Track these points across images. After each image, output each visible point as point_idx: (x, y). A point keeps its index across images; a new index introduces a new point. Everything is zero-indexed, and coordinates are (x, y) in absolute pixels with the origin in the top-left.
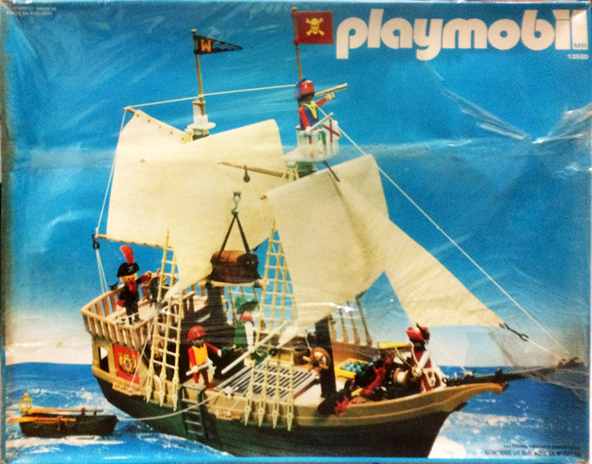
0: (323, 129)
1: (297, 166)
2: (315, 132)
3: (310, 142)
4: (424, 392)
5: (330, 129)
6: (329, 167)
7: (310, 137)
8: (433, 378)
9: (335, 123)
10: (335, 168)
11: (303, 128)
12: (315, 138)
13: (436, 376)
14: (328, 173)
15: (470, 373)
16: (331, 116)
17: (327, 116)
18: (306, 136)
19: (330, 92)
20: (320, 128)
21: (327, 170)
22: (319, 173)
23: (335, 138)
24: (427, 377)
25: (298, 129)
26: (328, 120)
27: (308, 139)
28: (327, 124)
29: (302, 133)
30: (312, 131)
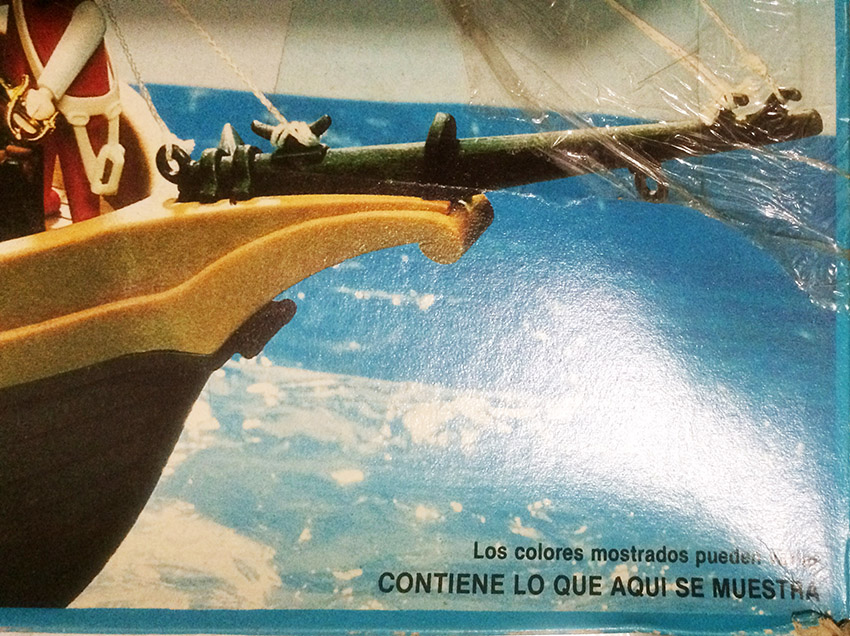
4: (64, 230)
8: (115, 151)
13: (128, 136)
15: (303, 133)
24: (83, 139)
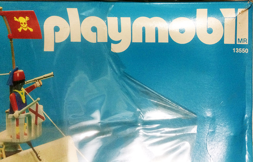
0: (30, 113)
1: (4, 146)
2: (23, 116)
3: (18, 124)
5: (36, 113)
6: (32, 148)
7: (17, 120)
9: (41, 107)
10: (37, 148)
11: (12, 112)
12: (21, 121)
14: (31, 153)
16: (38, 101)
17: (34, 101)
18: (14, 118)
19: (39, 80)
20: (28, 112)
21: (31, 150)
22: (23, 153)
23: (40, 120)
25: (7, 112)
26: (35, 105)
27: (15, 122)
28: (34, 108)
29: (10, 116)
30: (19, 114)
